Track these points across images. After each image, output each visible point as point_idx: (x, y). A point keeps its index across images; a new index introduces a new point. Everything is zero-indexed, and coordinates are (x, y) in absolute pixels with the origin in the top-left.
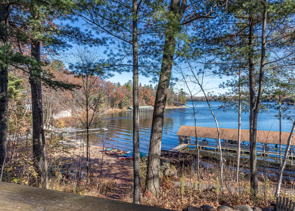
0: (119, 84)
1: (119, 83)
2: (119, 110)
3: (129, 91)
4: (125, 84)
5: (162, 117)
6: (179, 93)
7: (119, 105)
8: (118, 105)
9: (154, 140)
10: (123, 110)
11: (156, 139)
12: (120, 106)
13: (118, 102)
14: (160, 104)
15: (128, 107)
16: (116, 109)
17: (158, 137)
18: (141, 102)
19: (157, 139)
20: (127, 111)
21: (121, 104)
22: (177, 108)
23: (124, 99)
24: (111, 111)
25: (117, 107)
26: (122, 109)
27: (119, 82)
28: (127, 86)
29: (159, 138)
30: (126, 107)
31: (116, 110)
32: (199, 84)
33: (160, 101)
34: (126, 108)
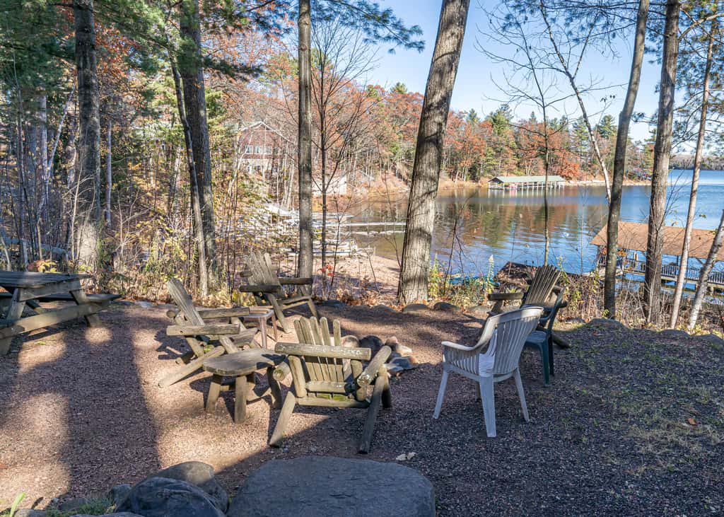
0: (473, 116)
1: (473, 111)
2: (469, 185)
3: (499, 134)
4: (492, 114)
5: (438, 145)
6: (645, 143)
7: (470, 171)
8: (466, 172)
9: (416, 197)
10: (480, 184)
11: (420, 195)
12: (473, 173)
13: (467, 163)
14: (432, 112)
15: (493, 178)
16: (462, 183)
17: (425, 191)
18: (533, 164)
19: (422, 196)
20: (490, 186)
21: (476, 170)
22: (637, 184)
23: (485, 155)
24: (450, 185)
25: (465, 177)
26: (477, 182)
27: (474, 109)
28: (495, 120)
29: (429, 193)
30: (489, 178)
31: (462, 185)
32: (568, 74)
33: (431, 105)
34: (488, 180)
